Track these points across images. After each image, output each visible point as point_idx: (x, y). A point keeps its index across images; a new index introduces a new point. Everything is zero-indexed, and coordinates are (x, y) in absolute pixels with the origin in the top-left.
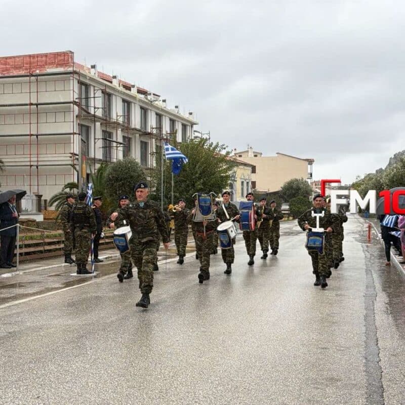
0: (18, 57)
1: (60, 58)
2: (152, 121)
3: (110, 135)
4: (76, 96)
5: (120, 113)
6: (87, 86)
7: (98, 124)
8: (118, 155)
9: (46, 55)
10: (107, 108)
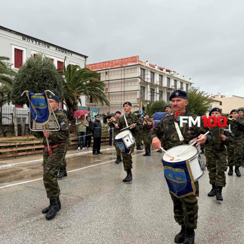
0: (117, 60)
1: (133, 59)
2: (172, 83)
3: (154, 90)
4: (140, 74)
5: (158, 80)
6: (144, 70)
7: (149, 86)
8: (157, 98)
9: (128, 58)
10: (153, 78)
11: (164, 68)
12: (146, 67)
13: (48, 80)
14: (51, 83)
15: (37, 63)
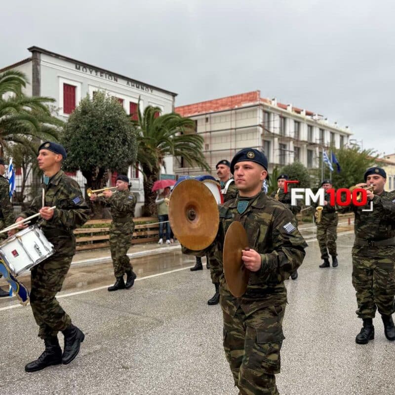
0: (224, 98)
1: (251, 96)
2: (316, 134)
3: (285, 146)
4: (261, 121)
5: (292, 130)
6: (269, 113)
7: (276, 139)
11: (302, 109)
12: (272, 108)
13: (113, 133)
14: (118, 137)
15: (97, 106)
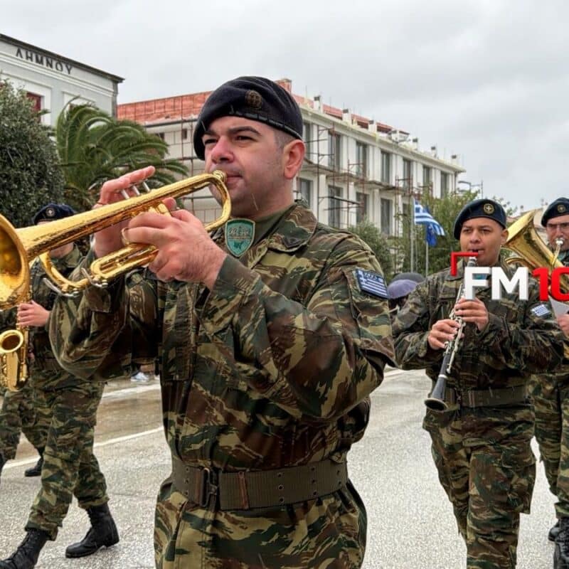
2: (398, 169)
3: (339, 191)
5: (353, 160)
6: (309, 126)
7: (323, 177)
8: (349, 218)
11: (371, 119)
12: (315, 116)
14: (28, 169)
